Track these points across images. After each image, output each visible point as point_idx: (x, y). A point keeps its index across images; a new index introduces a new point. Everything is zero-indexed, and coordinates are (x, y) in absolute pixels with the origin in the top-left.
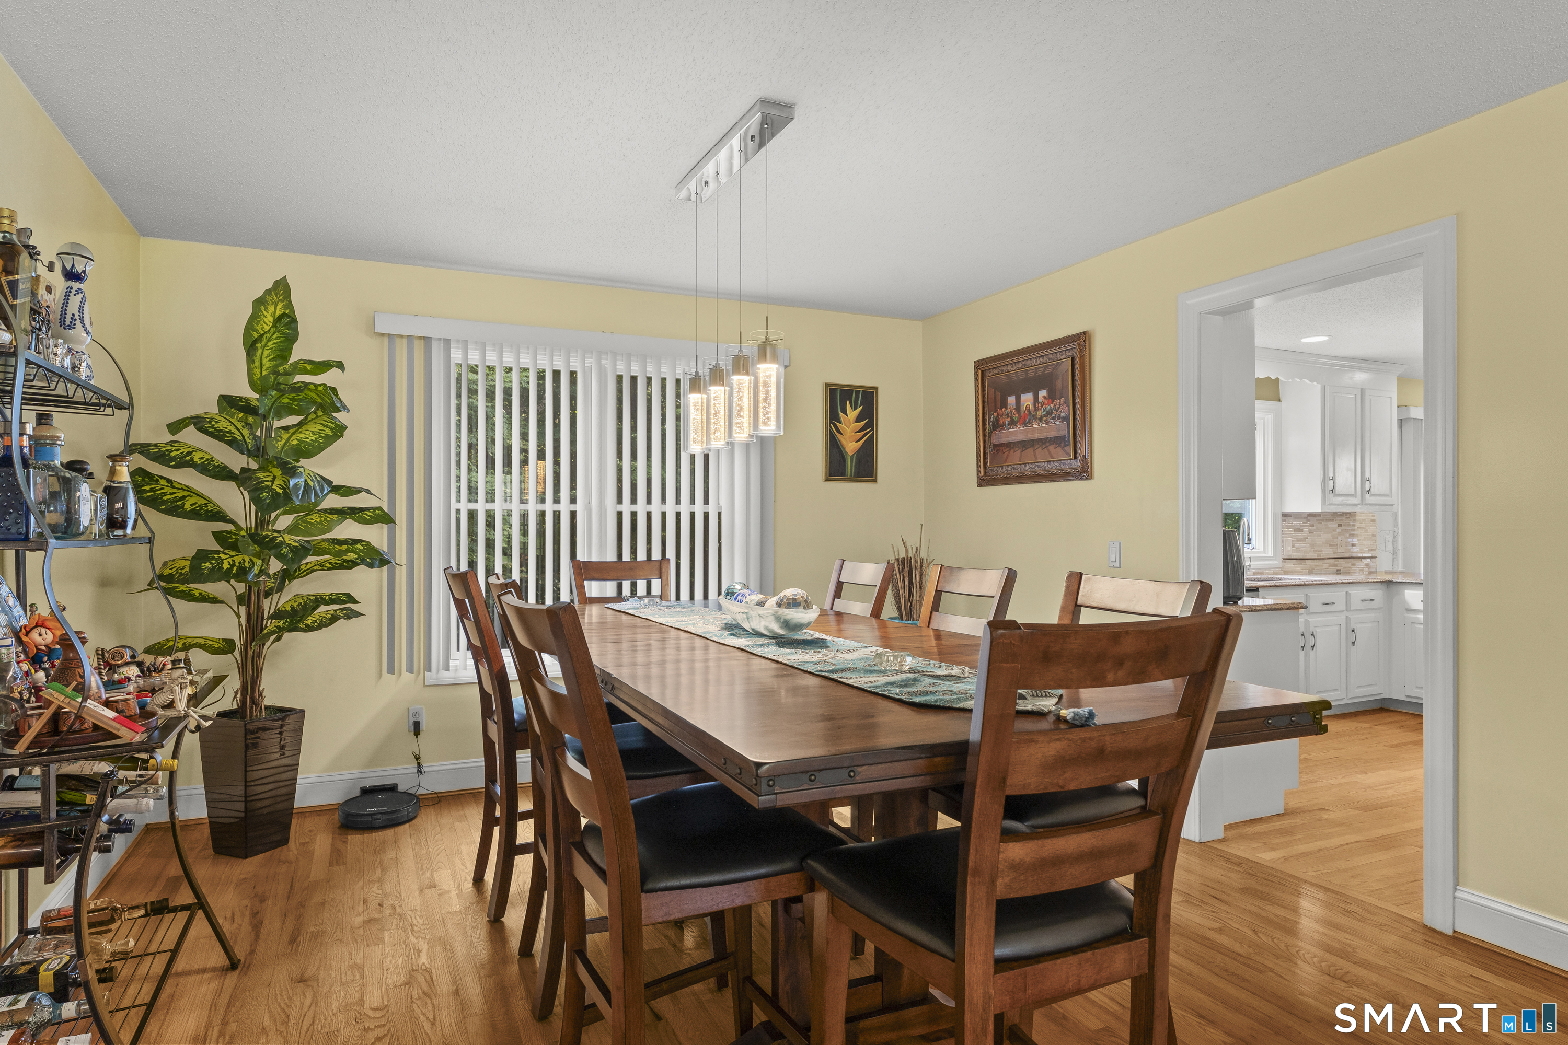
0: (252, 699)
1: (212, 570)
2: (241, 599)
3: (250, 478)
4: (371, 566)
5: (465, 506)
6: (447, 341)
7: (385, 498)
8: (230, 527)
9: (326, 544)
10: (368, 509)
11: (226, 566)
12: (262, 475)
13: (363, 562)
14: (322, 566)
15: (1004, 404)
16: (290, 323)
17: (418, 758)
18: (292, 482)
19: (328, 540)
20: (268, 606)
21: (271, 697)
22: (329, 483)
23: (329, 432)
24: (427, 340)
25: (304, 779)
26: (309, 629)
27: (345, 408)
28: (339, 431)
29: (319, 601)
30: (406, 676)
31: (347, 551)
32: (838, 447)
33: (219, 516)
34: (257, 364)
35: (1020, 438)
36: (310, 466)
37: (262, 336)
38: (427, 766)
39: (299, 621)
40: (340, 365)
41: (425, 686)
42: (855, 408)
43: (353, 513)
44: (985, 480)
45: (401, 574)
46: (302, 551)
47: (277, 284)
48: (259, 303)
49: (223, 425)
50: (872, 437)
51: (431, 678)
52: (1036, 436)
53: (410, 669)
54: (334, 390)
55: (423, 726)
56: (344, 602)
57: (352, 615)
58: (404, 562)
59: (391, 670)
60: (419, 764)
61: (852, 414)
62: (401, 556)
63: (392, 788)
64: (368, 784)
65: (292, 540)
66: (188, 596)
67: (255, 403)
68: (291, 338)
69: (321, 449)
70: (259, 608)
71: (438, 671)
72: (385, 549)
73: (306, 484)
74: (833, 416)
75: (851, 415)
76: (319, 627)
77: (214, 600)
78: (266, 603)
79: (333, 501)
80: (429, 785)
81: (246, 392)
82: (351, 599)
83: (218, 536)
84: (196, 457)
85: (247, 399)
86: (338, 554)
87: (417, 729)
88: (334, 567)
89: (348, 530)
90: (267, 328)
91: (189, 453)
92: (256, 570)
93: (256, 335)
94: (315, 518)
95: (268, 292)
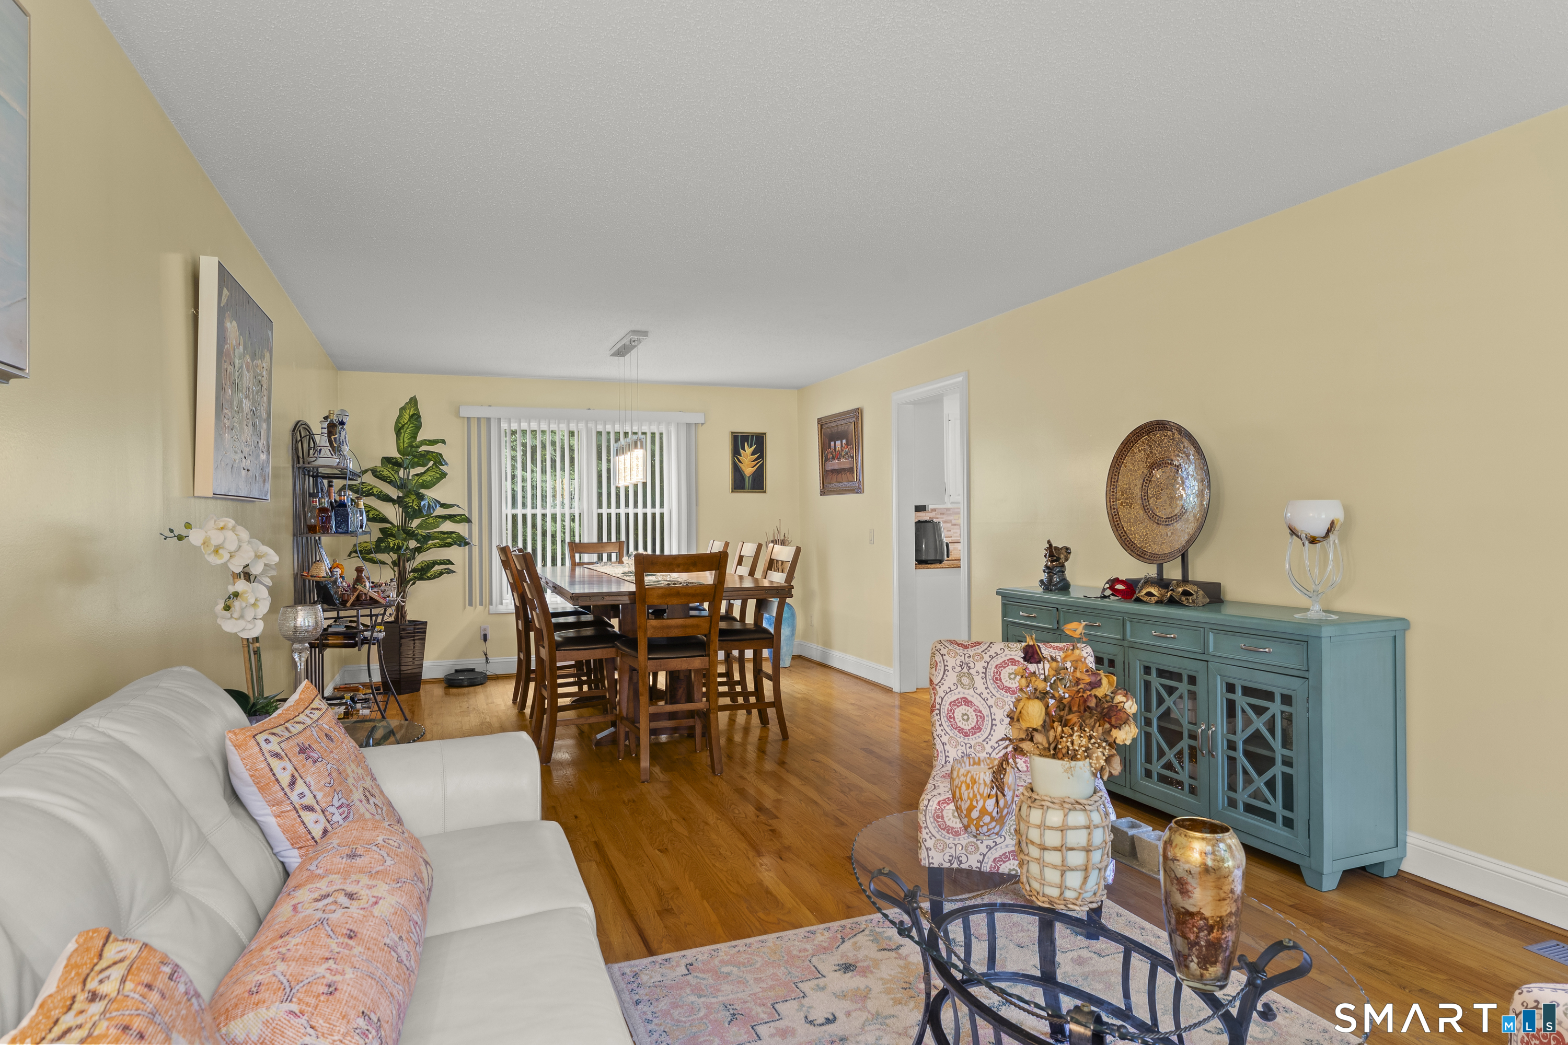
0: (402, 614)
1: (386, 547)
2: (395, 563)
3: (402, 501)
4: (460, 546)
5: (509, 511)
6: (499, 420)
7: (466, 509)
8: (389, 525)
9: (436, 534)
10: (458, 515)
11: (391, 545)
12: (407, 500)
13: (455, 543)
14: (435, 546)
15: (830, 447)
16: (417, 418)
17: (486, 655)
18: (423, 503)
19: (438, 532)
20: (409, 566)
21: (410, 616)
22: (439, 502)
23: (438, 476)
24: (489, 419)
25: (426, 663)
26: (429, 579)
27: (446, 464)
28: (444, 475)
29: (435, 563)
30: (479, 608)
31: (447, 538)
32: (740, 471)
33: (385, 520)
34: (402, 441)
35: (836, 467)
36: (430, 494)
37: (403, 426)
38: (491, 659)
39: (425, 574)
40: (443, 442)
41: (489, 614)
42: (751, 447)
43: (451, 517)
44: (823, 493)
45: (476, 550)
46: (428, 538)
47: (411, 399)
48: (402, 409)
49: (386, 473)
50: (762, 464)
51: (492, 609)
52: (842, 467)
53: (481, 604)
54: (441, 455)
55: (489, 637)
56: (446, 564)
57: (450, 572)
58: (477, 544)
59: (471, 604)
60: (487, 658)
61: (749, 450)
62: (475, 540)
63: (473, 670)
64: (459, 668)
65: (422, 532)
66: (372, 561)
67: (400, 460)
68: (418, 427)
69: (434, 485)
70: (404, 568)
71: (496, 606)
72: (466, 536)
73: (429, 504)
74: (736, 452)
75: (748, 452)
76: (434, 578)
77: (384, 563)
78: (407, 565)
79: (439, 511)
80: (492, 670)
81: (396, 454)
82: (450, 563)
83: (382, 530)
84: (375, 491)
85: (396, 459)
86: (443, 539)
87: (485, 638)
88: (441, 546)
89: (447, 526)
90: (406, 421)
91: (371, 489)
92: (404, 547)
93: (400, 425)
94: (431, 520)
95: (407, 404)
